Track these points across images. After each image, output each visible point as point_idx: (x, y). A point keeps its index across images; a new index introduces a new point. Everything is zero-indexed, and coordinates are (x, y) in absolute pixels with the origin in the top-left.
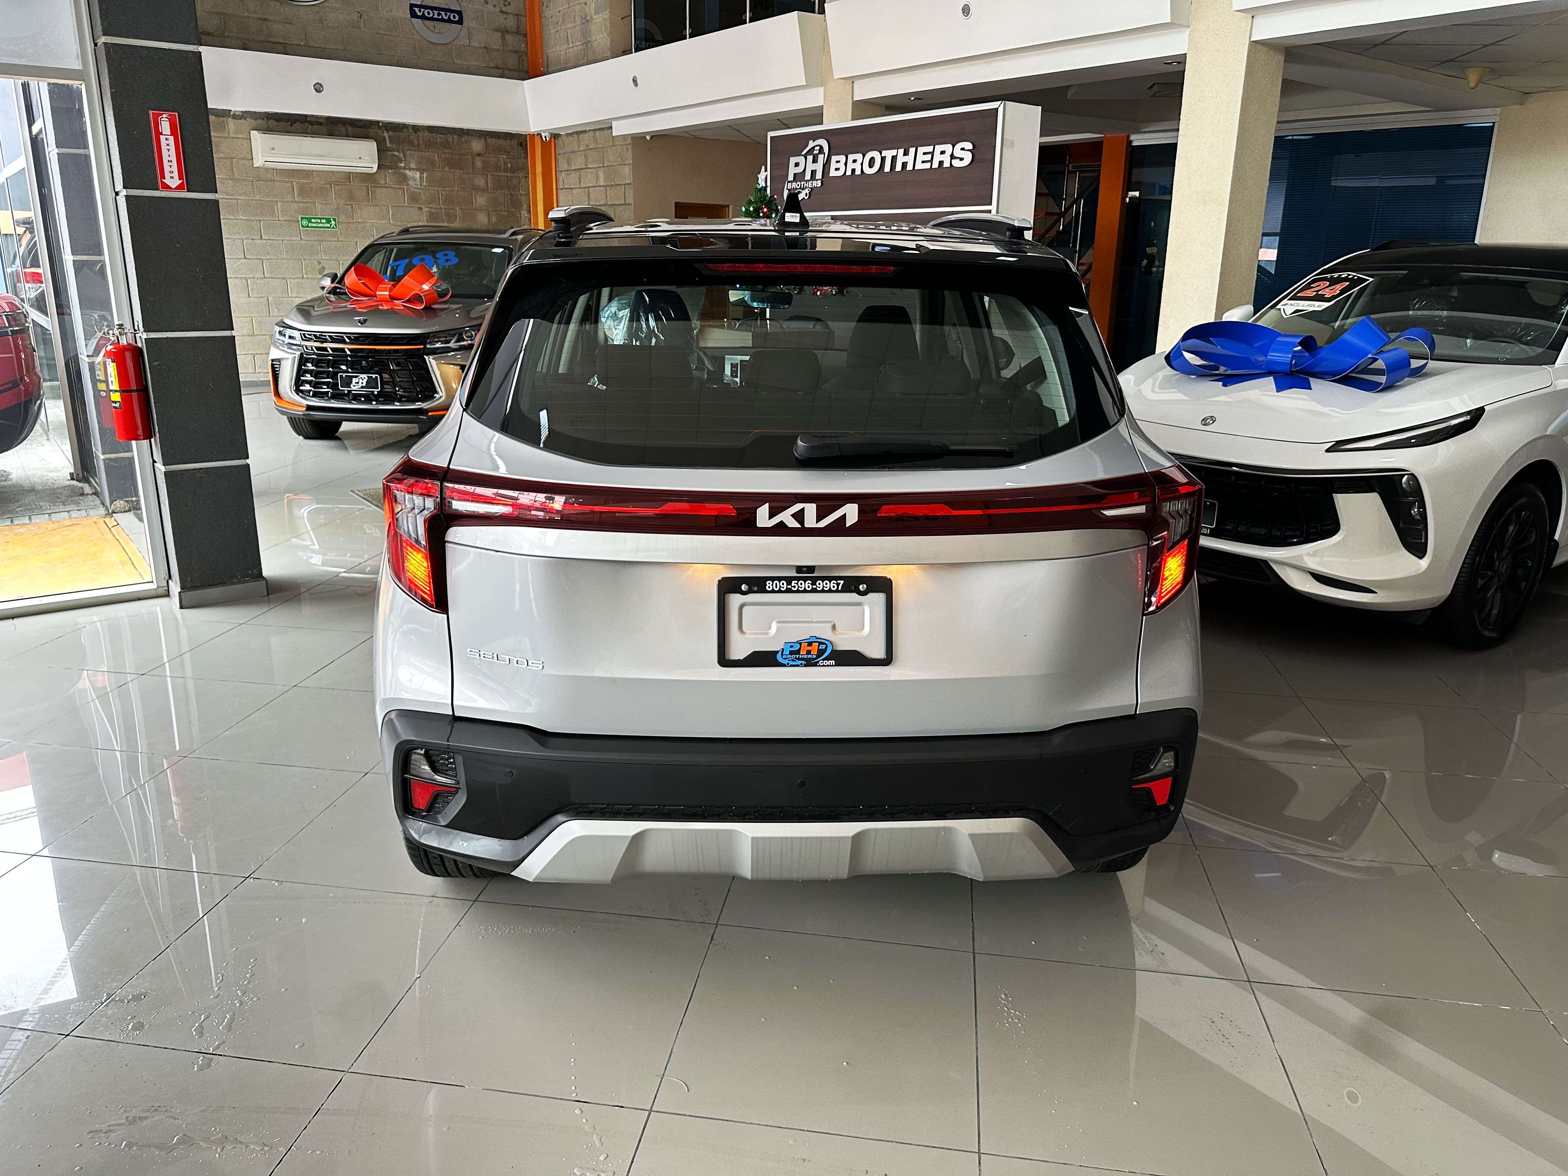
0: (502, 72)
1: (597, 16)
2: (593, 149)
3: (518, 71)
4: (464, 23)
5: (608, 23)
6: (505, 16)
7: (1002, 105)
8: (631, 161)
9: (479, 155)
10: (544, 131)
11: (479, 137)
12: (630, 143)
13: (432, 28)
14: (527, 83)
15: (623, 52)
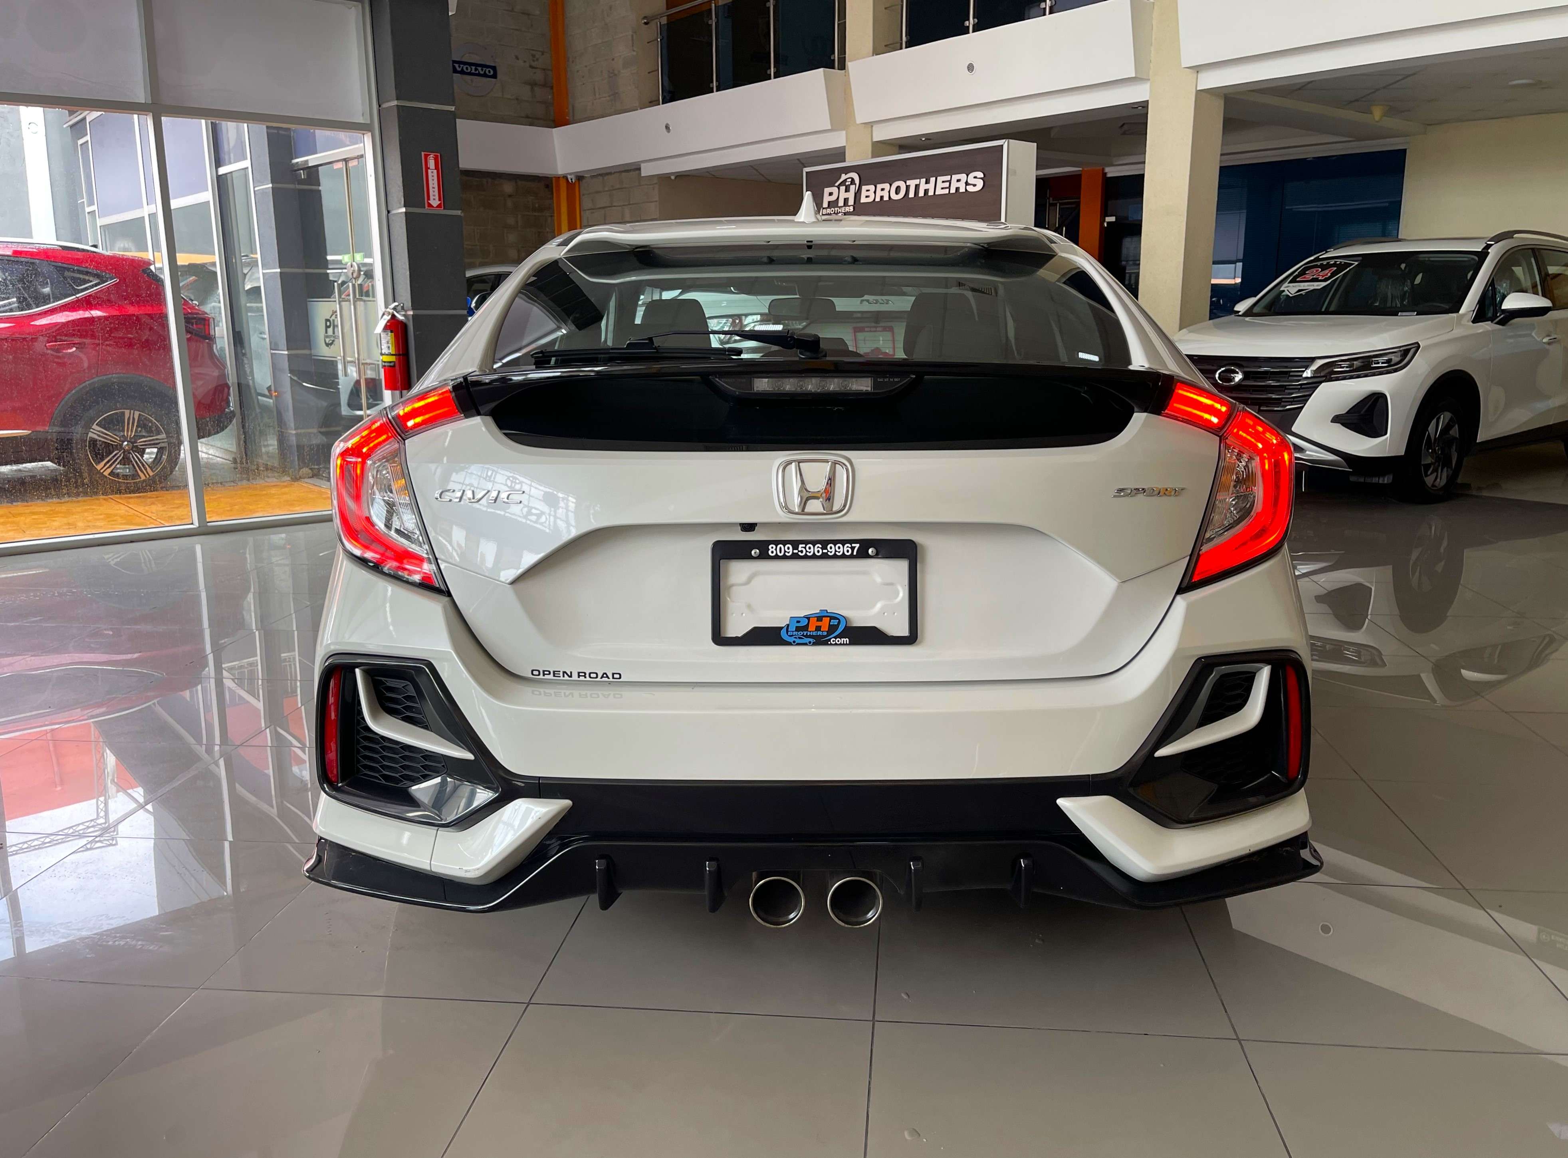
0: (532, 120)
1: (625, 71)
2: (619, 189)
3: (548, 120)
4: (499, 77)
5: (636, 77)
6: (534, 70)
7: (1006, 143)
8: (657, 199)
9: (510, 196)
10: (570, 174)
11: (511, 180)
12: (656, 184)
13: (470, 82)
14: (555, 131)
15: (650, 102)
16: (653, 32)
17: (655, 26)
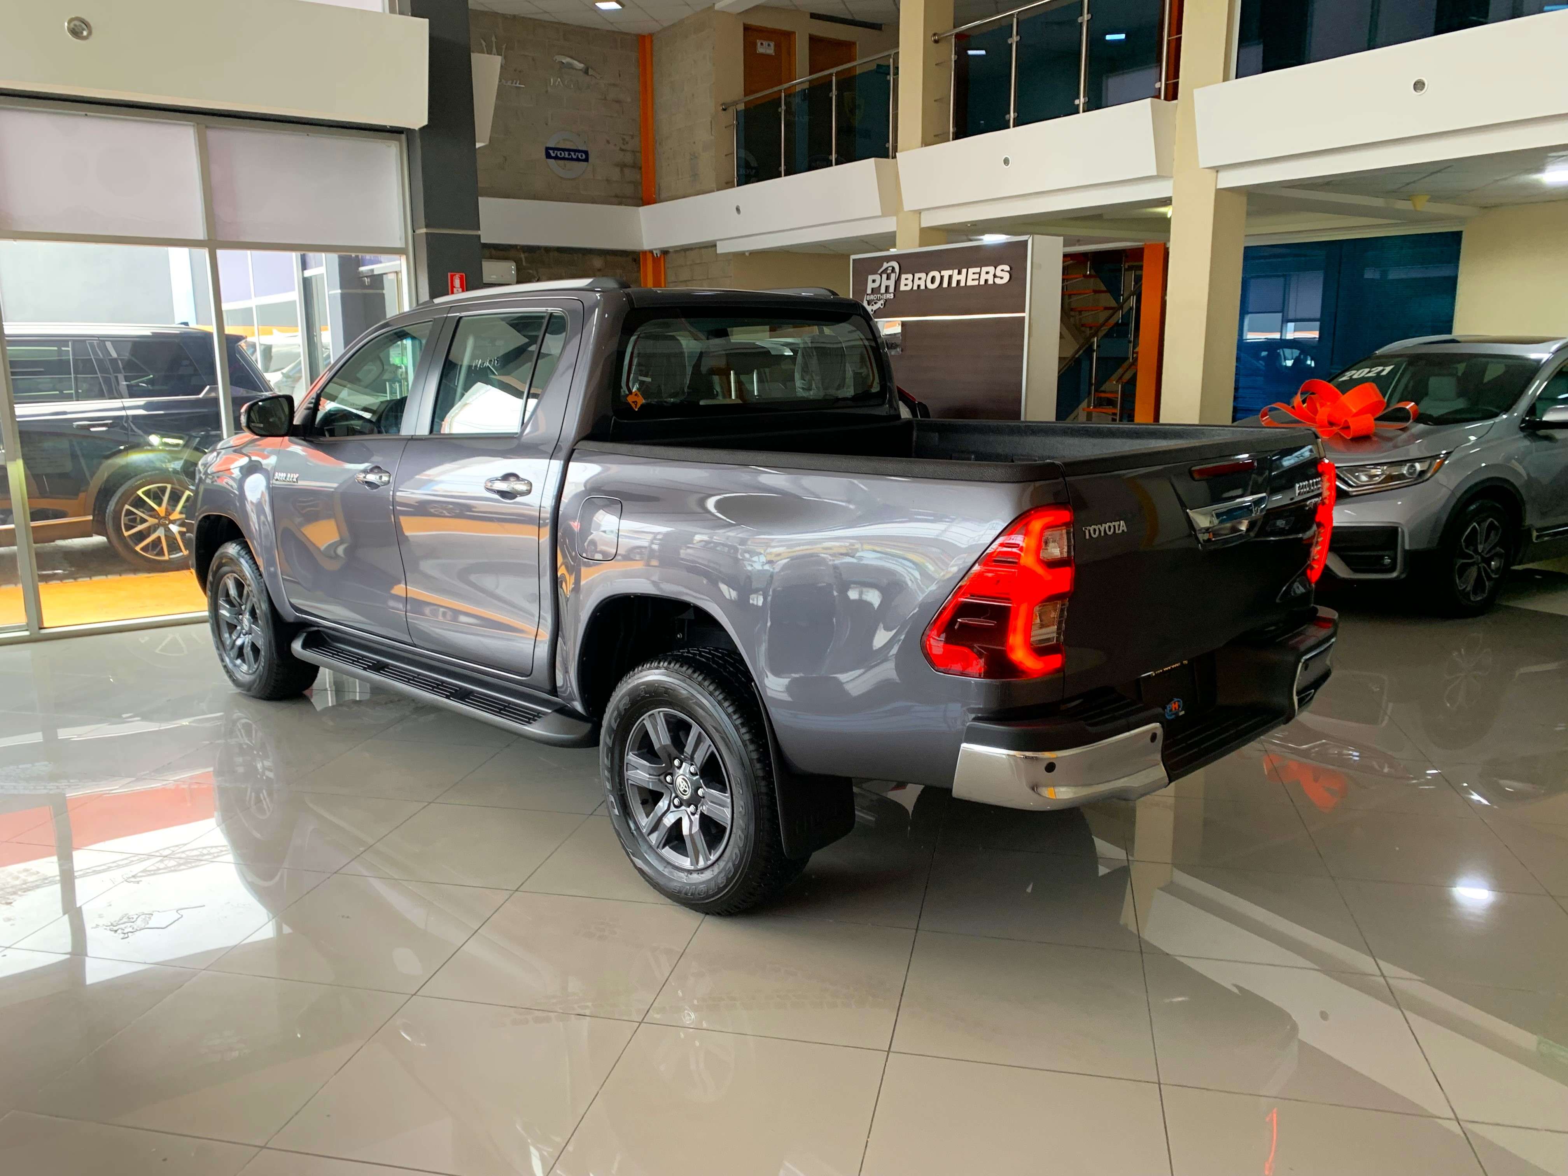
0: (621, 200)
1: (704, 154)
2: (698, 263)
3: (634, 200)
4: (590, 161)
5: (714, 159)
6: (624, 153)
7: (1031, 237)
8: (732, 274)
9: (599, 270)
10: (656, 249)
11: (600, 255)
12: (731, 260)
13: (563, 167)
14: (642, 209)
15: (727, 183)
16: (730, 118)
17: (732, 111)
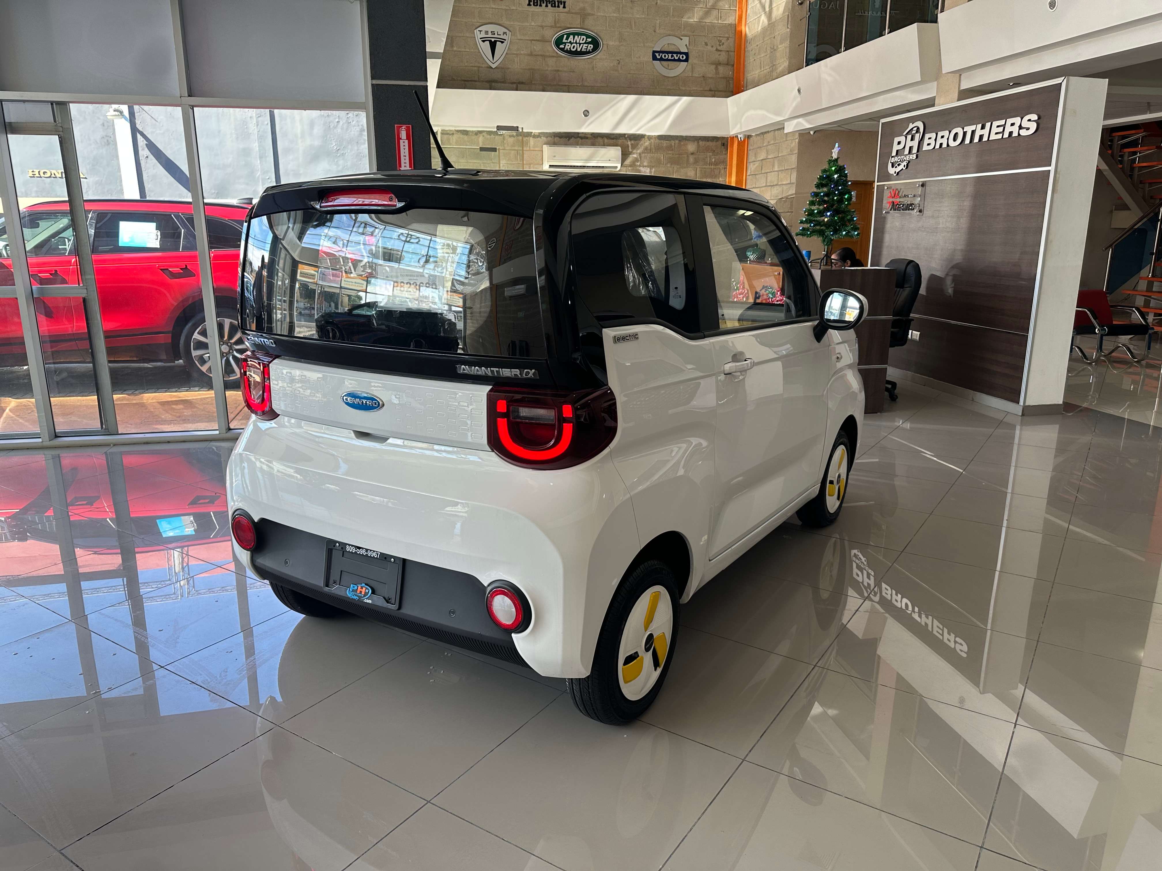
0: (714, 93)
1: (781, 46)
2: (772, 144)
3: (725, 91)
4: (689, 61)
5: (788, 51)
6: (719, 53)
7: (1066, 80)
8: (797, 151)
9: (692, 154)
10: (740, 133)
11: (694, 141)
12: (797, 138)
13: (667, 67)
14: (729, 99)
15: (798, 66)
16: (803, 11)
